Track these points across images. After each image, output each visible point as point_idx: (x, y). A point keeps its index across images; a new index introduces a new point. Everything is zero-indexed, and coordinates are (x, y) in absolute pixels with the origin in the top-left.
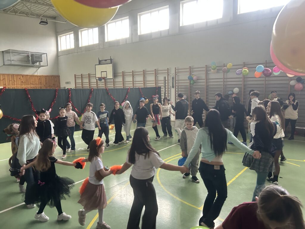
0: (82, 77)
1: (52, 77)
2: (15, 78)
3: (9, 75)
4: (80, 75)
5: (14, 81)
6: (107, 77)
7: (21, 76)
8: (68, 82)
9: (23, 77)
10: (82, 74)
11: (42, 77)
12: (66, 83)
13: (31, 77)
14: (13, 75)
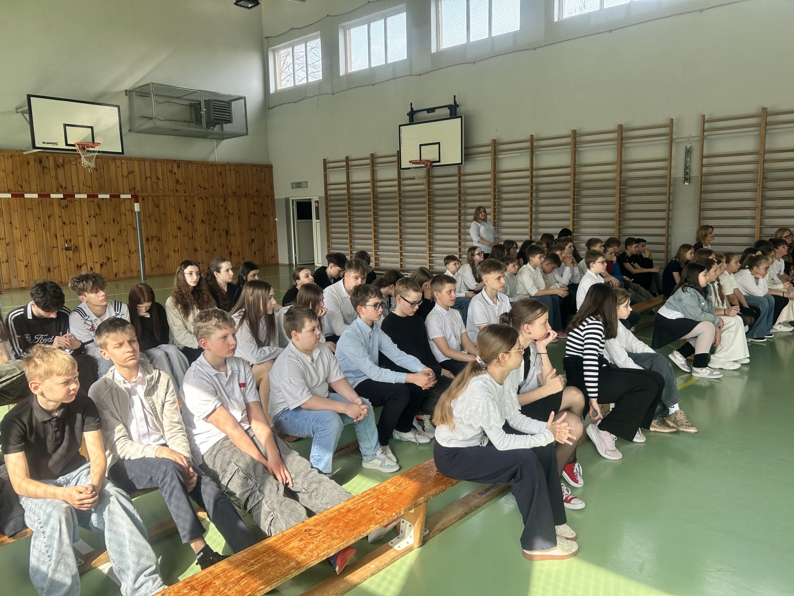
0: (348, 167)
1: (254, 168)
2: (159, 169)
3: (144, 160)
4: (344, 158)
5: (158, 178)
6: (439, 161)
7: (175, 166)
8: (300, 183)
9: (179, 167)
10: (347, 158)
11: (228, 168)
12: (293, 188)
13: (199, 169)
14: (155, 161)
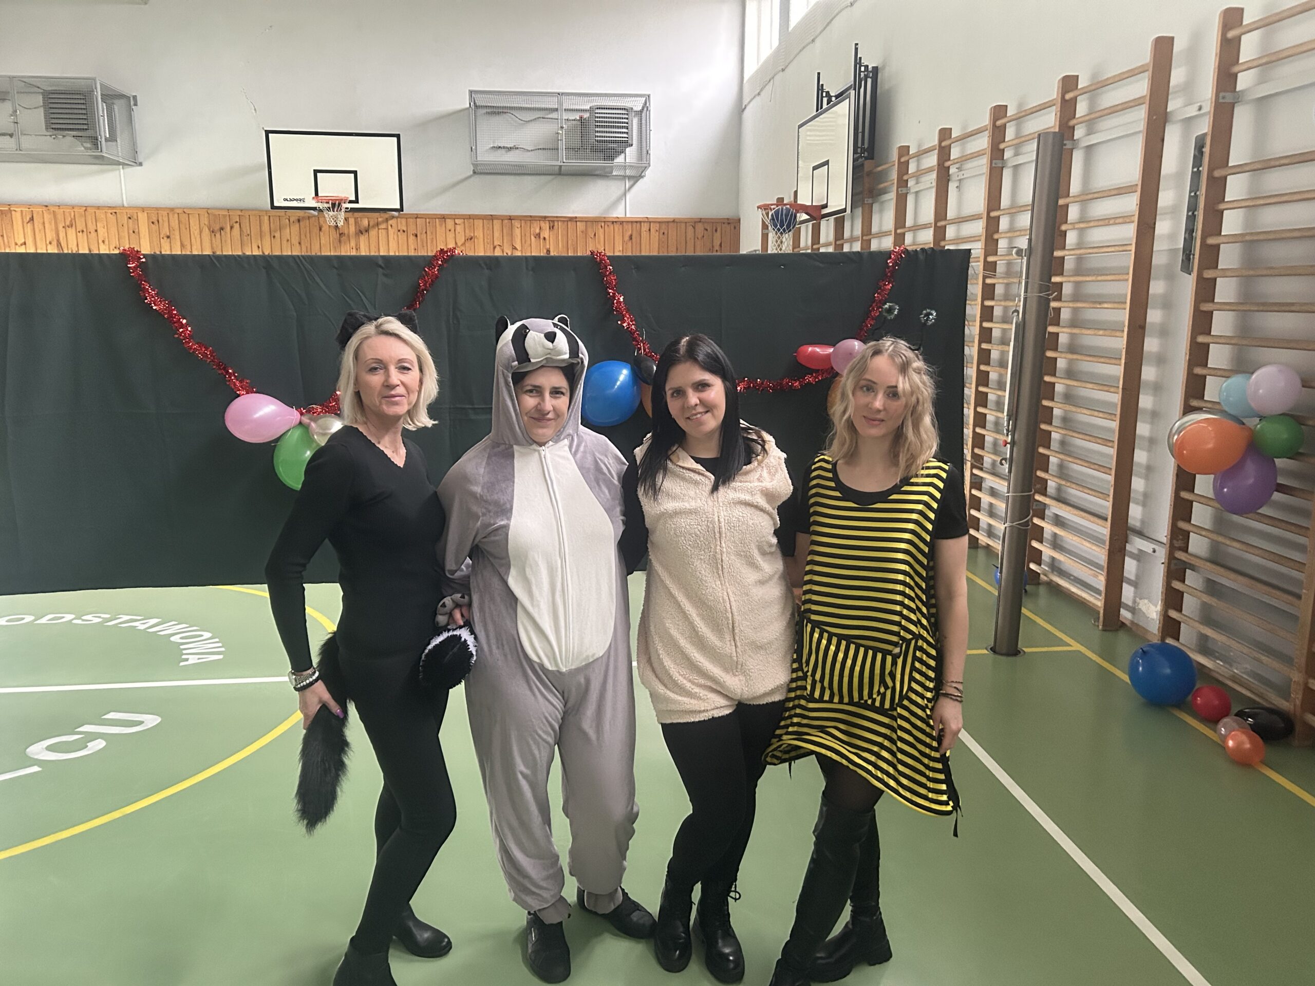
3: (492, 218)
6: (827, 206)
7: (545, 226)
9: (552, 228)
11: (645, 227)
13: (590, 230)
